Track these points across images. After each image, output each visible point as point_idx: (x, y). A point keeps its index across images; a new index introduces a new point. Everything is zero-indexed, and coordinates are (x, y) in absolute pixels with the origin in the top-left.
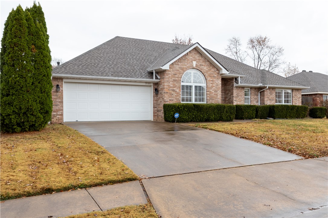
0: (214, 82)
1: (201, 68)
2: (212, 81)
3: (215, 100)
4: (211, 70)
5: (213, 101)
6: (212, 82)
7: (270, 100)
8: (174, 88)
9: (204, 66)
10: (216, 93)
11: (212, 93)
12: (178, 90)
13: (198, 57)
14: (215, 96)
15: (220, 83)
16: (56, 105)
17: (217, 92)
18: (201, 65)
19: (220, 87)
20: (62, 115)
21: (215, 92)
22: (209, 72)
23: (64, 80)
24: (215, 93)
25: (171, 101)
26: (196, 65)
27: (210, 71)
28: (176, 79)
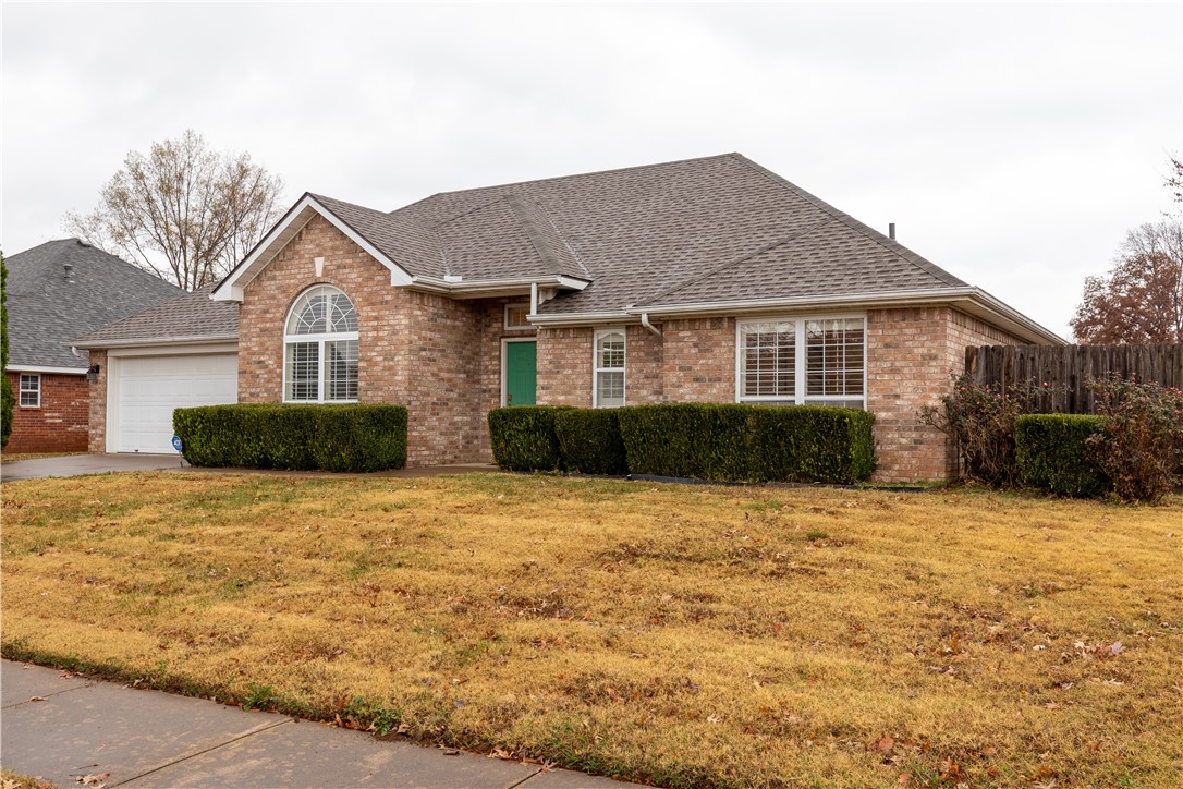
0: (384, 323)
1: (339, 277)
2: (376, 319)
3: (386, 388)
4: (372, 279)
5: (380, 393)
6: (376, 323)
7: (697, 380)
8: (263, 354)
9: (351, 267)
10: (391, 363)
11: (376, 364)
12: (271, 362)
13: (331, 240)
14: (386, 373)
15: (403, 322)
16: (96, 413)
17: (392, 359)
18: (339, 267)
19: (403, 338)
20: (103, 435)
21: (385, 359)
22: (365, 289)
23: (109, 354)
24: (386, 363)
25: (253, 399)
26: (324, 268)
27: (370, 284)
28: (268, 325)
